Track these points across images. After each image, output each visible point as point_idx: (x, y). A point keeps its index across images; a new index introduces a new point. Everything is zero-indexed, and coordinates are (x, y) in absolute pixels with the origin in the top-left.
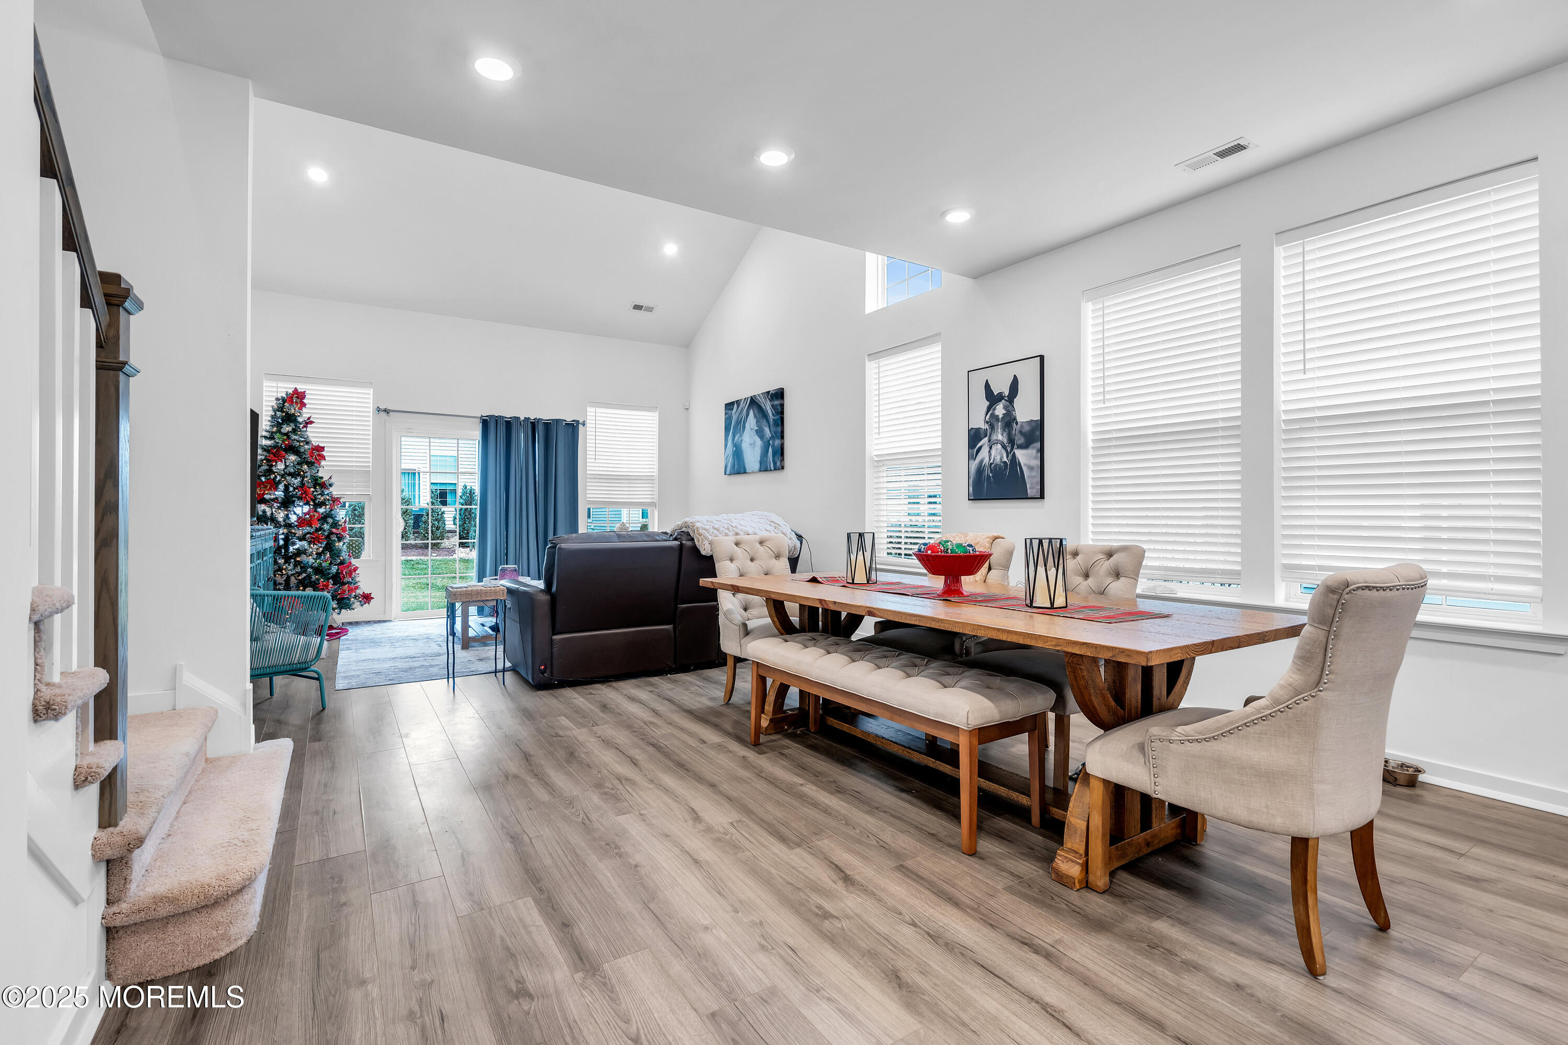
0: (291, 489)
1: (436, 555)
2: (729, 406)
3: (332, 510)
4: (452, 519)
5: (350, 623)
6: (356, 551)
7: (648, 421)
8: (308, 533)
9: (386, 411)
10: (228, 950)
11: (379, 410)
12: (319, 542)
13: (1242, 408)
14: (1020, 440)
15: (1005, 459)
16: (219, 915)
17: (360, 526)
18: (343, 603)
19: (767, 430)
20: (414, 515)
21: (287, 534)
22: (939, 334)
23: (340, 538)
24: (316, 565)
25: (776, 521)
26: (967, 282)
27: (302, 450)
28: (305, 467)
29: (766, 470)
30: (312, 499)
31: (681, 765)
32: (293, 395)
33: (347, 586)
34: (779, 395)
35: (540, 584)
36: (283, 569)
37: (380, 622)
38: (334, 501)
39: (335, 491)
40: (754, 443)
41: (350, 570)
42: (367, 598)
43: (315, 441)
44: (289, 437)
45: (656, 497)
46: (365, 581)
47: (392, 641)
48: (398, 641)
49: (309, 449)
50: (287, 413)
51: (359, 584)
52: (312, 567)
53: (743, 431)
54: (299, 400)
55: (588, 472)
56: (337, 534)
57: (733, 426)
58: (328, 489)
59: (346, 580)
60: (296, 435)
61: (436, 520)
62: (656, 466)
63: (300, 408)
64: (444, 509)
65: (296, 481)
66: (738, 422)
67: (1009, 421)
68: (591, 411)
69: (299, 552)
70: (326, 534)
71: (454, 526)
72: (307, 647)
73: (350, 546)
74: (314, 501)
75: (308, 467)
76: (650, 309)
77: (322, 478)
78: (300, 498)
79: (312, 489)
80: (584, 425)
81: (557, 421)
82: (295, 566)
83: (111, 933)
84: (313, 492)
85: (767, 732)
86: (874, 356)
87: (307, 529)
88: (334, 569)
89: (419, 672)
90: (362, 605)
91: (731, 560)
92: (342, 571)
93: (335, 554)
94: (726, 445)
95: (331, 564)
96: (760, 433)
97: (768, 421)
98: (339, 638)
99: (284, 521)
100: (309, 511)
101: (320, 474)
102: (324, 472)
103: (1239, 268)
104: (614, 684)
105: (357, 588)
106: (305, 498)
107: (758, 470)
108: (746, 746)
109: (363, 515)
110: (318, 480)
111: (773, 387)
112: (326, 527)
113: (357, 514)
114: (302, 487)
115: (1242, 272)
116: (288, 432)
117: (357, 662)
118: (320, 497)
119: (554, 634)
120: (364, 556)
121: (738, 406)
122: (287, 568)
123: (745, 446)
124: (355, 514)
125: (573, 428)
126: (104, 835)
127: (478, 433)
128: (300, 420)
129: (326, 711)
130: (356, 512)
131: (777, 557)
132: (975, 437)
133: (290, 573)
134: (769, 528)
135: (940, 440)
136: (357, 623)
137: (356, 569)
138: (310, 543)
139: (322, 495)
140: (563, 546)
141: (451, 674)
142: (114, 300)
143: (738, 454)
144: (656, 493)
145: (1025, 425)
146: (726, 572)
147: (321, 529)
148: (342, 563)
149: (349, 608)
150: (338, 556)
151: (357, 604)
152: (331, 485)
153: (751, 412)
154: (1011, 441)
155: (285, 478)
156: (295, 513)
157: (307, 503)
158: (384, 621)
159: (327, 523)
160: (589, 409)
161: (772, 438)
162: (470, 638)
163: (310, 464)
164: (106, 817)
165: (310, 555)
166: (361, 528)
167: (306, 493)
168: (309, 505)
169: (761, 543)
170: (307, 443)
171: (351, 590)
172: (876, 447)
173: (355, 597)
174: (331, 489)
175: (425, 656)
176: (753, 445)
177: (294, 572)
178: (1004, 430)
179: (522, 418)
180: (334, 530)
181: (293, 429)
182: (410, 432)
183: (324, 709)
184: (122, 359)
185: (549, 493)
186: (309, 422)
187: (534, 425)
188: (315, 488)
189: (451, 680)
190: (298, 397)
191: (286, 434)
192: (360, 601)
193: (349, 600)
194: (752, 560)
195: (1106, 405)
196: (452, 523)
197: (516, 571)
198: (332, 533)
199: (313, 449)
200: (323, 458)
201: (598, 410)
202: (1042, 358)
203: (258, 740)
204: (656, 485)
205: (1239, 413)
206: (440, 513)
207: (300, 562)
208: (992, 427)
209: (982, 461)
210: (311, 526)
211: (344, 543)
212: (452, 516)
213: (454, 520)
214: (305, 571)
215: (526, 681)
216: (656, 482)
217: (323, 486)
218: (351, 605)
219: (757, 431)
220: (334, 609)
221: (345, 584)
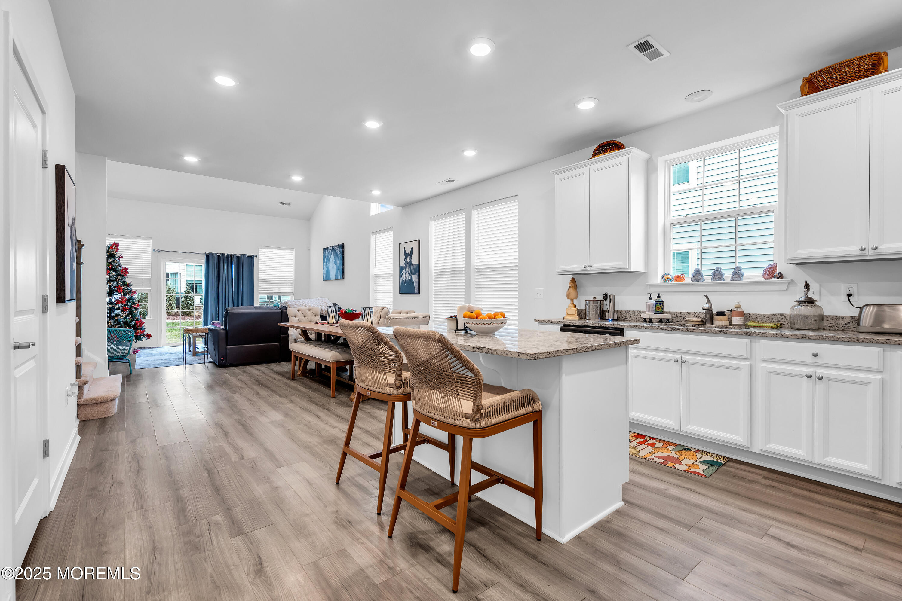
0: (112, 287)
1: (189, 319)
2: (325, 249)
3: (132, 296)
4: (199, 300)
5: (141, 348)
6: (144, 314)
7: (290, 254)
8: (121, 307)
9: (158, 251)
10: (109, 415)
11: (154, 250)
12: (126, 311)
13: (465, 264)
14: (413, 271)
15: (409, 278)
16: (106, 405)
17: (145, 303)
18: (138, 338)
19: (338, 261)
20: (177, 297)
21: (111, 307)
22: (392, 228)
23: (136, 309)
24: (125, 320)
25: (326, 302)
26: (400, 209)
27: (118, 270)
28: (119, 277)
29: (337, 279)
30: (122, 292)
31: (262, 384)
32: (113, 245)
33: (139, 330)
34: (342, 246)
35: (223, 327)
36: (109, 322)
37: (155, 347)
38: (133, 292)
39: (133, 288)
40: (334, 266)
41: (141, 324)
42: (149, 336)
43: (124, 266)
44: (111, 264)
45: (293, 290)
46: (148, 328)
47: (161, 354)
48: (164, 354)
49: (121, 269)
50: (110, 253)
51: (145, 329)
52: (122, 322)
53: (330, 261)
54: (116, 247)
55: (259, 279)
56: (134, 307)
57: (326, 259)
58: (130, 287)
59: (139, 327)
60: (115, 263)
61: (190, 300)
62: (294, 276)
63: (117, 251)
64: (194, 294)
65: (115, 283)
66: (328, 257)
67: (410, 263)
68: (260, 250)
69: (117, 315)
70: (129, 307)
71: (201, 304)
72: (124, 350)
73: (140, 313)
74: (123, 292)
75: (121, 277)
76: (288, 204)
77: (127, 282)
78: (117, 291)
79: (122, 287)
80: (257, 256)
81: (243, 255)
82: (115, 321)
83: (79, 405)
84: (123, 288)
85: (299, 376)
86: (374, 233)
87: (120, 305)
88: (133, 323)
89: (172, 364)
90: (147, 339)
91: (295, 316)
92: (137, 324)
93: (134, 316)
94: (323, 267)
95: (132, 320)
96: (335, 262)
97: (338, 258)
98: (136, 353)
99: (110, 301)
100: (121, 297)
101: (126, 280)
102: (128, 280)
103: (464, 216)
104: (253, 366)
105: (144, 331)
106: (119, 291)
107: (335, 279)
108: (290, 380)
109: (147, 297)
110: (125, 283)
111: (340, 243)
112: (129, 304)
113: (144, 298)
114: (118, 286)
115: (465, 217)
116: (111, 262)
117: (145, 361)
118: (126, 290)
119: (227, 346)
120: (147, 317)
121: (328, 250)
122: (111, 322)
123: (330, 268)
124: (142, 297)
125: (251, 259)
126: (79, 380)
127: (204, 260)
128: (117, 256)
129: (132, 375)
130: (143, 296)
131: (315, 315)
132: (401, 269)
133: (113, 324)
134: (322, 304)
135: (392, 270)
136: (144, 348)
137: (144, 323)
138: (122, 311)
139: (127, 289)
140: (230, 311)
141: (185, 364)
142: (80, 247)
143: (328, 271)
144: (294, 288)
145: (415, 266)
146: (293, 321)
147: (126, 305)
148: (137, 320)
149: (140, 340)
150: (135, 317)
151: (144, 339)
152: (131, 285)
153: (332, 253)
154: (411, 271)
155: (110, 283)
156: (114, 298)
157: (120, 293)
158: (158, 347)
159: (130, 302)
160: (259, 249)
161: (340, 265)
162: (196, 352)
163: (122, 276)
164: (78, 376)
165: (122, 316)
166: (146, 305)
167: (120, 289)
168: (121, 294)
169: (309, 310)
170: (120, 267)
171: (141, 332)
172: (375, 271)
173: (143, 336)
174: (131, 287)
175: (175, 359)
176: (333, 267)
177: (114, 324)
178: (409, 267)
179: (226, 254)
180: (133, 305)
181: (113, 260)
182: (170, 261)
183: (131, 374)
184: (81, 262)
185: (239, 288)
186: (121, 257)
187: (232, 257)
188: (124, 286)
189: (185, 366)
190: (115, 246)
191: (110, 263)
192: (146, 338)
193: (141, 336)
194: (305, 317)
195: (437, 260)
196: (199, 302)
197: (219, 323)
198: (132, 307)
199: (123, 269)
200: (128, 273)
201: (264, 250)
202: (419, 241)
203: (109, 375)
204: (294, 285)
205: (464, 266)
206: (192, 296)
207: (117, 320)
208: (406, 266)
209: (403, 279)
210: (122, 303)
211: (138, 311)
212: (200, 298)
213: (200, 300)
214: (119, 324)
215: (216, 365)
216: (294, 283)
217: (128, 286)
218: (141, 339)
219: (334, 262)
220: (134, 340)
221: (139, 329)
